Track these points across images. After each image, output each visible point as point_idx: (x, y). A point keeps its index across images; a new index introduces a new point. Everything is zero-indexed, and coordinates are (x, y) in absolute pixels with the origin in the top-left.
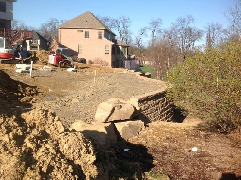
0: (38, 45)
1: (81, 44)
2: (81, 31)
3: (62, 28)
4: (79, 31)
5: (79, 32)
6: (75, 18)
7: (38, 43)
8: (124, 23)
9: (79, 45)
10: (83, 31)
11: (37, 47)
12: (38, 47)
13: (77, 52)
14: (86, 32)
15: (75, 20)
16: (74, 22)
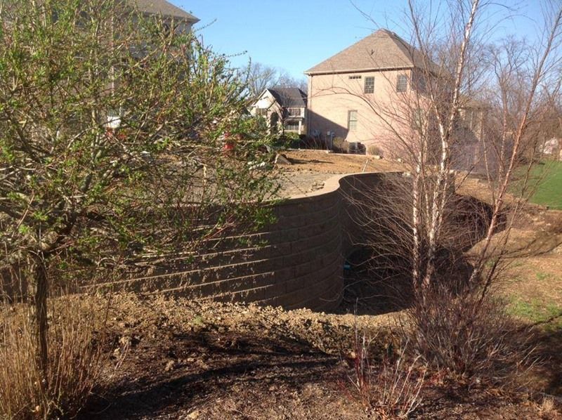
0: (300, 118)
1: (355, 109)
2: (357, 78)
3: (317, 74)
4: (351, 78)
5: (353, 80)
6: (347, 49)
7: (300, 114)
8: (511, 53)
9: (349, 112)
10: (360, 77)
11: (297, 124)
12: (300, 123)
13: (346, 127)
14: (367, 79)
15: (347, 53)
16: (344, 57)
